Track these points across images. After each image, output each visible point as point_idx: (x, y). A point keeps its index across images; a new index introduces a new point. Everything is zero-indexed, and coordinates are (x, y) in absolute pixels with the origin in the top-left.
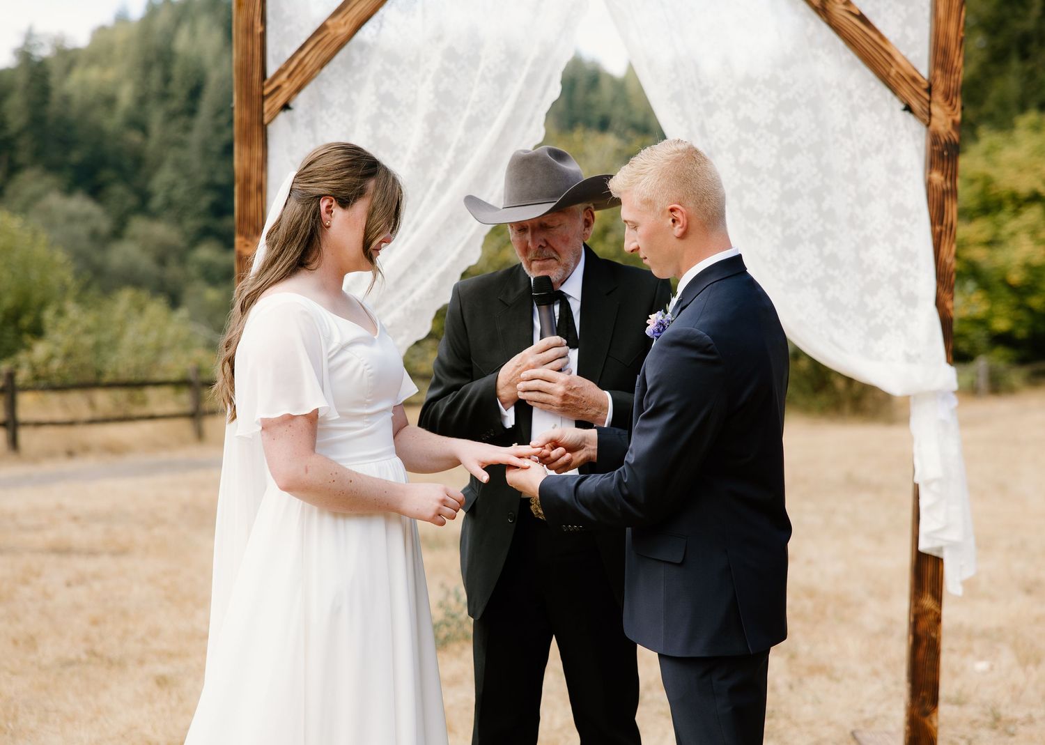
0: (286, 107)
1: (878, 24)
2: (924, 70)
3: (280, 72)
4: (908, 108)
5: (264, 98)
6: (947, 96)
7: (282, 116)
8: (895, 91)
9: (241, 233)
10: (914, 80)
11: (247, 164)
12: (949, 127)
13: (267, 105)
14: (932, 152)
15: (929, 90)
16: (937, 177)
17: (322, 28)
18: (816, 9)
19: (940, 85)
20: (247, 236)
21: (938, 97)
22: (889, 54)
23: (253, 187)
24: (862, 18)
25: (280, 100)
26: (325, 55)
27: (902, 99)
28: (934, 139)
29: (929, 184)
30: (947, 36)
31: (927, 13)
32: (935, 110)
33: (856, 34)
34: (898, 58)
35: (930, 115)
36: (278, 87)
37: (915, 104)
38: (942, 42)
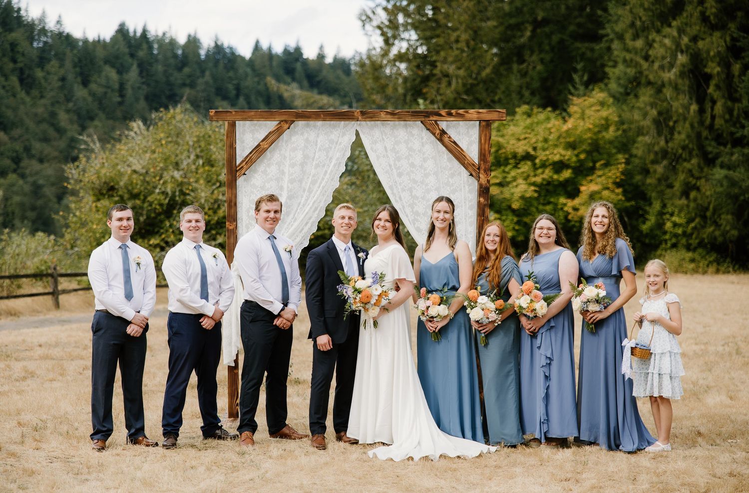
0: (244, 174)
1: (460, 145)
2: (477, 161)
3: (243, 161)
4: (471, 175)
5: (237, 171)
6: (485, 171)
7: (243, 178)
8: (466, 168)
9: (228, 221)
10: (473, 165)
11: (230, 195)
12: (486, 182)
13: (238, 174)
14: (480, 190)
15: (479, 169)
16: (482, 200)
17: (259, 145)
18: (438, 139)
19: (483, 167)
20: (231, 222)
21: (482, 171)
22: (465, 156)
23: (233, 204)
24: (455, 143)
25: (243, 172)
26: (259, 155)
27: (469, 172)
28: (481, 186)
29: (479, 202)
30: (485, 150)
31: (477, 140)
32: (481, 176)
33: (452, 148)
34: (468, 157)
35: (479, 177)
36: (242, 167)
37: (474, 174)
38: (483, 151)
